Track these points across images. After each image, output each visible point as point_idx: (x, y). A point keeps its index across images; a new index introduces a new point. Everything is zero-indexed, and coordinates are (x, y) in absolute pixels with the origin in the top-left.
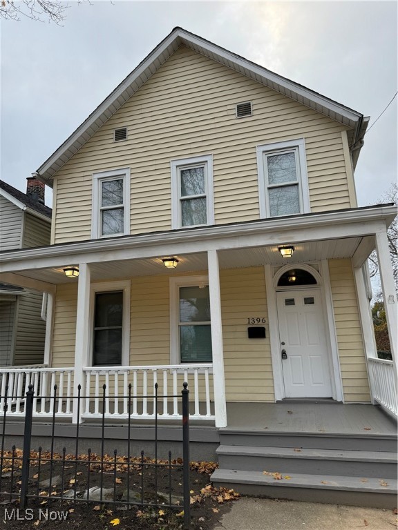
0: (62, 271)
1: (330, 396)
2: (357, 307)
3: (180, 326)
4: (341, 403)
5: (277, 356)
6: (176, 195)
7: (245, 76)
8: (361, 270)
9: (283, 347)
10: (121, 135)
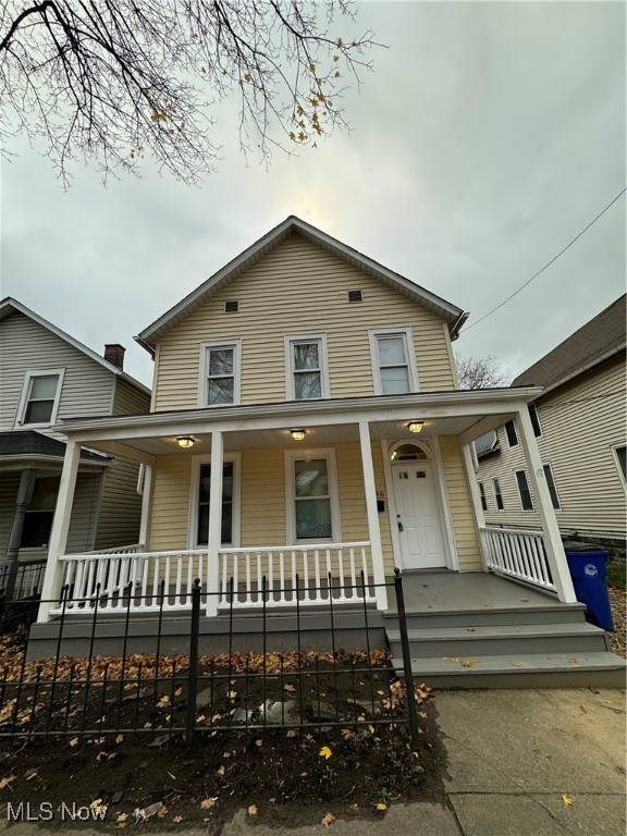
0: (175, 440)
1: (444, 566)
2: (467, 480)
3: (297, 501)
4: (457, 572)
5: (395, 528)
6: (290, 368)
7: (355, 266)
8: (468, 446)
9: (400, 520)
10: (232, 307)
